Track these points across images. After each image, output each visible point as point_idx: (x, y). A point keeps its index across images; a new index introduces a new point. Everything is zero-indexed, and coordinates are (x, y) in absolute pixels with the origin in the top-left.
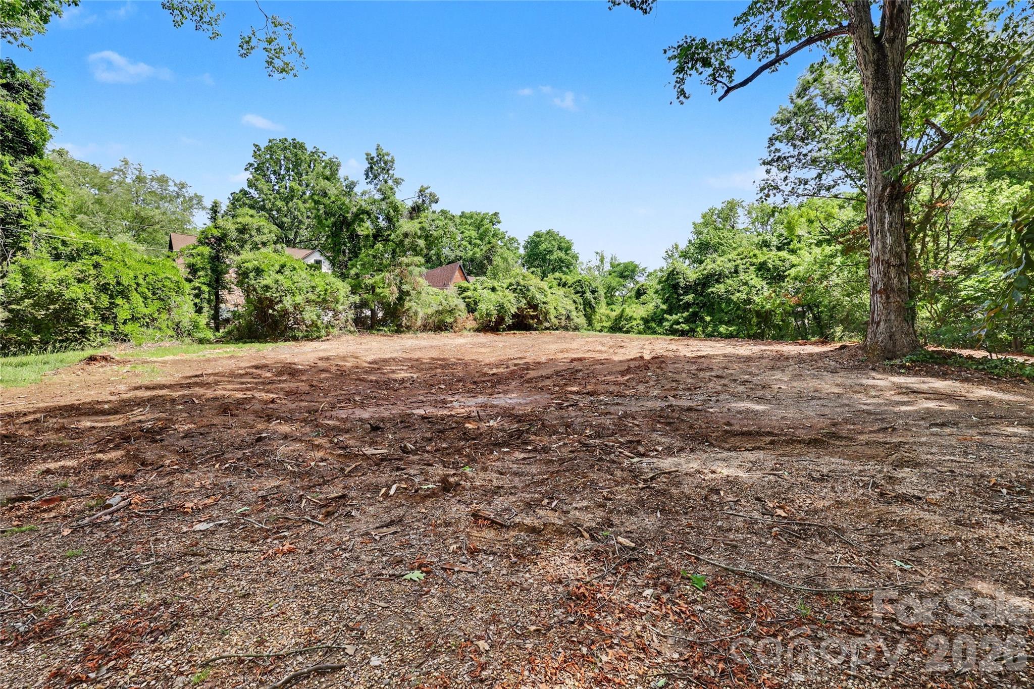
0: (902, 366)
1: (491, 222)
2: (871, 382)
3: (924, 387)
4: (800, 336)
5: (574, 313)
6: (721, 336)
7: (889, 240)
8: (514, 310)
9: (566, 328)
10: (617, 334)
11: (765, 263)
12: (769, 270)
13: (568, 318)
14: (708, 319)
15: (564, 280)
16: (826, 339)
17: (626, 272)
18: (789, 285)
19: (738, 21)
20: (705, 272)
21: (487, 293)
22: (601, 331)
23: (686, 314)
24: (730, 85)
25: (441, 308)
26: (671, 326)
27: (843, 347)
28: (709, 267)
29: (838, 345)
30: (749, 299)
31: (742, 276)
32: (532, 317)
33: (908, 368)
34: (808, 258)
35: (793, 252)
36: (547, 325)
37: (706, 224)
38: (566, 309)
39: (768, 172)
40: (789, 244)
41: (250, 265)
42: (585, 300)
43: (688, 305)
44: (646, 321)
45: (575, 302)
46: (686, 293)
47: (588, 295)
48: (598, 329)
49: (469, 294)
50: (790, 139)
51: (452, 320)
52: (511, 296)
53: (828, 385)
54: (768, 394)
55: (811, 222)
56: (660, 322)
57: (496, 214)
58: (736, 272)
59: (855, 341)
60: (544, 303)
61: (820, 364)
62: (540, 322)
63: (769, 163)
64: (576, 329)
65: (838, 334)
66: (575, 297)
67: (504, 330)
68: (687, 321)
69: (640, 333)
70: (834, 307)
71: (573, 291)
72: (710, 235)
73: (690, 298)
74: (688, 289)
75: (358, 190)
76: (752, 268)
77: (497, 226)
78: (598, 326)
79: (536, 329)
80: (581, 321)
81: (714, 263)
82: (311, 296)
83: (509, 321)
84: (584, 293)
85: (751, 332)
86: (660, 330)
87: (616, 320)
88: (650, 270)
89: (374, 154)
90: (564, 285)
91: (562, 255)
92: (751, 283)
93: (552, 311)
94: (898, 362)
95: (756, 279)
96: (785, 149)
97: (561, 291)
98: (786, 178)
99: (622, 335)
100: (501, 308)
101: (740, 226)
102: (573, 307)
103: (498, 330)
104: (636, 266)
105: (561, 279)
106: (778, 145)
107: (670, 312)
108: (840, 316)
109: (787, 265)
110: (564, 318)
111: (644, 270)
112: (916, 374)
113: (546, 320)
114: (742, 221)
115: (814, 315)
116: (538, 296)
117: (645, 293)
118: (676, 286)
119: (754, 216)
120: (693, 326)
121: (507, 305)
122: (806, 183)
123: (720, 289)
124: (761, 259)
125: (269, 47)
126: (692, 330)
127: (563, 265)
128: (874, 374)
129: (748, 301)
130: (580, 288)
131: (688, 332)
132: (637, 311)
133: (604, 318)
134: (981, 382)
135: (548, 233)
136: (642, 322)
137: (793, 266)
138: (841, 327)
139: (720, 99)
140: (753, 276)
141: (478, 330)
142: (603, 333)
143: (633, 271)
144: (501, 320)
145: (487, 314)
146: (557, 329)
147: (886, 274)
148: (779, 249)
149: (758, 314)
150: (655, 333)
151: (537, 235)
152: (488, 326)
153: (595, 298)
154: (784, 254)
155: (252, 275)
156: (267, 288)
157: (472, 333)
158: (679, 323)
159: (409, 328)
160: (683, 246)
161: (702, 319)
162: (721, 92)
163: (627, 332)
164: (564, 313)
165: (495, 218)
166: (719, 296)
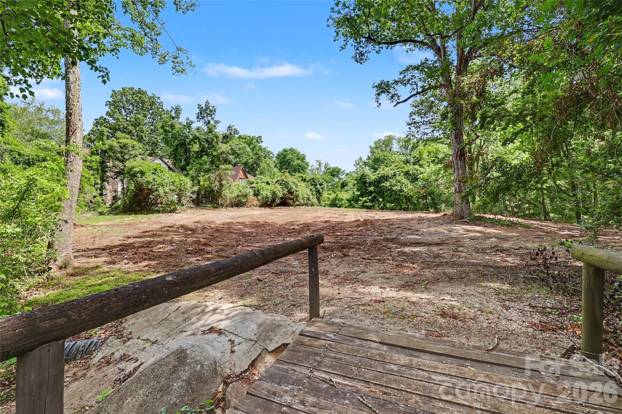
0: (466, 222)
1: (257, 141)
2: (455, 228)
3: (472, 229)
4: (426, 208)
5: (311, 197)
6: (387, 209)
7: (460, 172)
8: (281, 195)
9: (307, 205)
10: (334, 208)
11: (408, 172)
12: (410, 175)
13: (308, 199)
14: (381, 200)
15: (304, 178)
16: (437, 211)
17: (334, 172)
18: (420, 183)
19: (401, 73)
20: (380, 175)
21: (264, 185)
22: (325, 206)
23: (370, 198)
24: (399, 101)
25: (240, 193)
26: (363, 204)
27: (445, 215)
28: (381, 173)
29: (443, 213)
30: (401, 189)
31: (398, 178)
32: (290, 199)
33: (468, 223)
34: (428, 170)
35: (421, 166)
36: (297, 203)
37: (377, 148)
38: (307, 195)
39: (410, 128)
40: (419, 161)
41: (137, 169)
42: (316, 189)
43: (371, 192)
44: (349, 201)
45: (311, 190)
46: (370, 186)
47: (318, 186)
48: (323, 205)
49: (254, 185)
50: (419, 114)
51: (245, 200)
52: (279, 187)
53: (441, 229)
54: (419, 233)
55: (429, 152)
56: (357, 201)
57: (260, 137)
58: (395, 175)
59: (449, 212)
60: (296, 191)
61: (437, 221)
62: (294, 202)
63: (410, 124)
64: (312, 205)
65: (443, 208)
66: (310, 187)
67: (275, 206)
68: (371, 201)
69: (346, 207)
70: (441, 194)
71: (310, 184)
72: (379, 154)
73: (372, 189)
74: (371, 184)
75: (194, 126)
76: (402, 174)
77: (261, 144)
78: (323, 203)
79: (291, 206)
80: (315, 200)
81: (384, 171)
82: (172, 188)
83: (278, 201)
84: (316, 185)
85: (403, 207)
86: (356, 206)
87: (333, 200)
88: (347, 171)
89: (204, 106)
90: (304, 180)
91: (299, 162)
92: (402, 181)
93: (301, 195)
94: (464, 220)
95: (404, 179)
96: (417, 118)
97: (303, 184)
98: (418, 132)
99: (336, 208)
100: (274, 193)
101: (394, 149)
102: (310, 193)
103: (272, 206)
104: (339, 170)
105: (302, 177)
106: (414, 117)
107: (362, 195)
108: (444, 199)
109: (419, 172)
110: (306, 199)
111: (343, 171)
112: (470, 225)
113: (297, 201)
114: (395, 147)
115: (431, 198)
116: (294, 187)
117: (347, 185)
118: (364, 183)
119: (401, 144)
120: (374, 204)
121: (277, 192)
122: (427, 134)
123: (387, 184)
124: (406, 169)
125: (175, 60)
126: (373, 206)
127: (300, 168)
128: (456, 225)
129: (401, 191)
130: (313, 182)
131: (371, 207)
132: (345, 195)
133: (326, 199)
134: (491, 227)
135: (290, 150)
136: (347, 202)
137: (422, 173)
138: (444, 205)
139: (394, 106)
140: (403, 178)
141: (260, 206)
142: (326, 208)
143: (338, 172)
144: (274, 200)
145: (266, 197)
146: (302, 206)
147: (460, 185)
148: (414, 164)
149: (406, 197)
150: (354, 207)
151: (285, 151)
152: (266, 204)
153: (322, 188)
154: (417, 167)
155: (139, 175)
156: (149, 183)
157: (258, 208)
158: (367, 202)
159: (222, 205)
160: (365, 158)
161: (378, 200)
162: (395, 104)
163: (340, 207)
164: (306, 196)
165: (259, 139)
166: (387, 187)
